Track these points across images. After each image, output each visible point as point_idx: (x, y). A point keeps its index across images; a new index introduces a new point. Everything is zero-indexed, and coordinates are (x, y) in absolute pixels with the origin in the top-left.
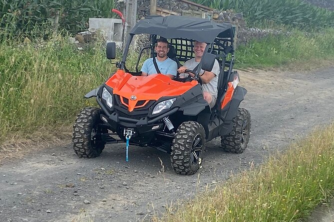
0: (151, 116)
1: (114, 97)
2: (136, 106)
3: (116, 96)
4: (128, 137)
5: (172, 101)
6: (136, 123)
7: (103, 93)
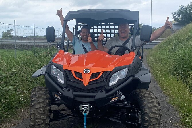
0: (108, 88)
1: (65, 72)
2: (90, 79)
3: (67, 72)
4: (85, 112)
5: (126, 70)
6: (94, 97)
7: (52, 70)
